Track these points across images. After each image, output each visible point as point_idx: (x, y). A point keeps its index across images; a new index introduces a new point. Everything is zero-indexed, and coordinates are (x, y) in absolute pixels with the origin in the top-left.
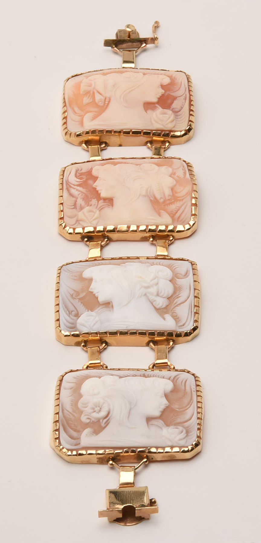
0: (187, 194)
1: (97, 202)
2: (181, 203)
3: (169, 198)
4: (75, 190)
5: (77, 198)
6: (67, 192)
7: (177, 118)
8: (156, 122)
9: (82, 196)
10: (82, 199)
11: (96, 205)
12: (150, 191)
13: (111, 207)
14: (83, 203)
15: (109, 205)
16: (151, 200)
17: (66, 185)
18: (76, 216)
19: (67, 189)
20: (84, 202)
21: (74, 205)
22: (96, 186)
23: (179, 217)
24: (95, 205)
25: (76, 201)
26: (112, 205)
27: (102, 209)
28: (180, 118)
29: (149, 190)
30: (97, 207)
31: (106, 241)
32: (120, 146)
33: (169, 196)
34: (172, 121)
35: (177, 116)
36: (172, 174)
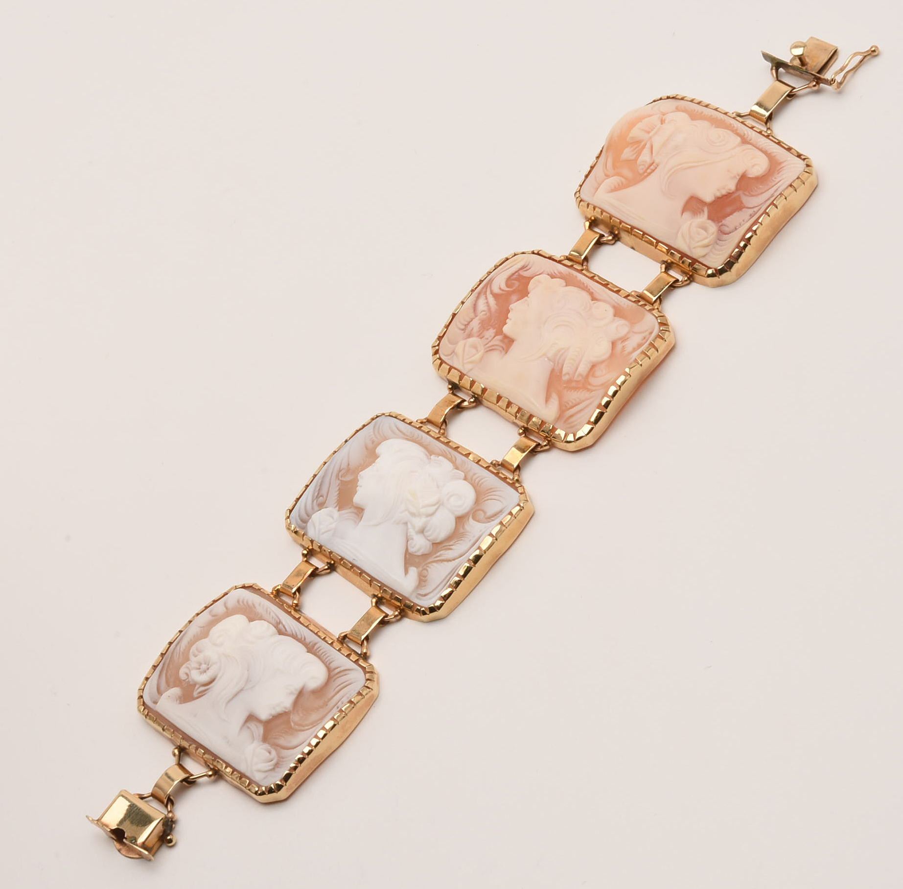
0: (602, 385)
1: (493, 335)
2: (587, 395)
3: (578, 379)
4: (485, 301)
5: (476, 316)
6: (475, 299)
7: (718, 244)
8: (683, 237)
9: (485, 317)
10: (479, 322)
11: (489, 340)
12: (562, 354)
13: (503, 352)
14: (476, 329)
15: (503, 349)
16: (553, 370)
17: (483, 288)
18: (457, 343)
19: (479, 294)
20: (478, 326)
21: (466, 325)
22: (512, 309)
23: (571, 416)
24: (487, 339)
25: (472, 320)
26: (506, 352)
27: (491, 350)
28: (721, 246)
29: (561, 353)
30: (487, 344)
31: (471, 402)
32: (633, 248)
33: (580, 375)
34: (706, 246)
35: (720, 240)
36: (620, 339)
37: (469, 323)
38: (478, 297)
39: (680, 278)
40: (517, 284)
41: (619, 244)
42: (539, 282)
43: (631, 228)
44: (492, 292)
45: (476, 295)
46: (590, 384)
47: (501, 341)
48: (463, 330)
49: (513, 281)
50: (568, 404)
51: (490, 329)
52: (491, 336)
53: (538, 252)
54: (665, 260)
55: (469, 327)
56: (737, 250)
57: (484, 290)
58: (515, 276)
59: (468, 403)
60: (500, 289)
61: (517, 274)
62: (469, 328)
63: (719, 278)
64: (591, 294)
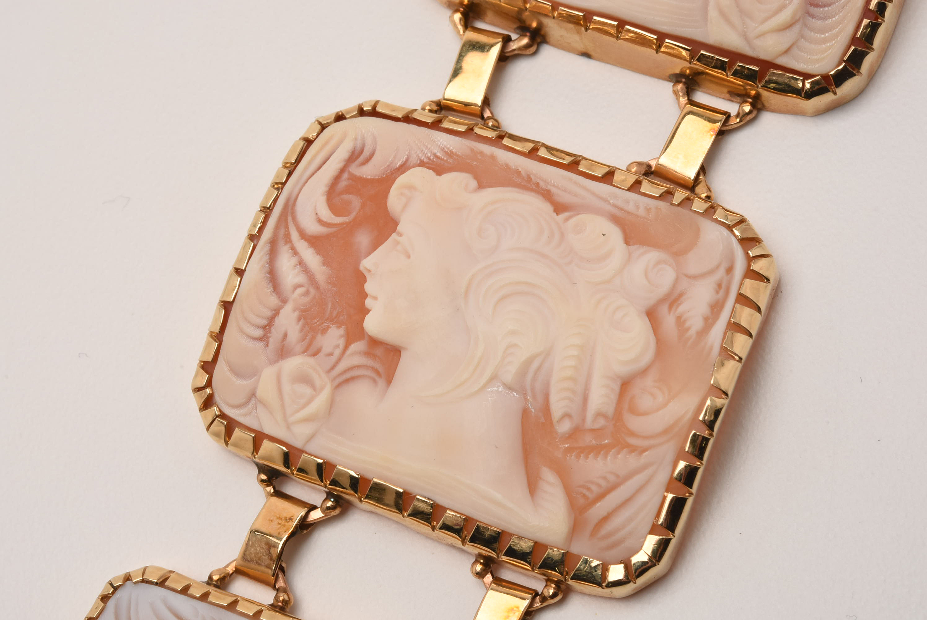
0: (666, 431)
1: (342, 342)
2: (633, 461)
3: (597, 426)
4: (294, 260)
5: (284, 301)
6: (266, 258)
7: (812, 16)
8: (722, 13)
9: (307, 299)
10: (296, 314)
11: (334, 358)
12: (539, 369)
13: (381, 383)
14: (294, 334)
15: (378, 373)
16: (525, 412)
17: (277, 228)
18: (255, 373)
19: (273, 243)
20: (298, 327)
21: (264, 327)
22: (369, 271)
23: (606, 519)
24: (331, 354)
25: (276, 312)
26: (389, 381)
27: (347, 381)
28: (824, 19)
29: (535, 365)
30: (333, 368)
31: (328, 508)
32: (586, 55)
33: (599, 414)
34: (788, 26)
35: (817, 6)
36: (661, 301)
37: (271, 320)
38: (273, 253)
39: (732, 108)
40: (356, 202)
41: (547, 51)
42: (411, 187)
43: (584, 16)
44: (303, 235)
45: (267, 248)
46: (632, 434)
47: (367, 354)
48: (260, 339)
49: (346, 197)
50: (589, 489)
51: (328, 327)
52: (337, 346)
53: (374, 107)
54: (678, 71)
55: (273, 330)
56: (866, 22)
57: (282, 232)
58: (343, 183)
59: (323, 511)
60: (320, 221)
61: (345, 176)
62: (275, 335)
63: (835, 93)
64: (547, 195)
